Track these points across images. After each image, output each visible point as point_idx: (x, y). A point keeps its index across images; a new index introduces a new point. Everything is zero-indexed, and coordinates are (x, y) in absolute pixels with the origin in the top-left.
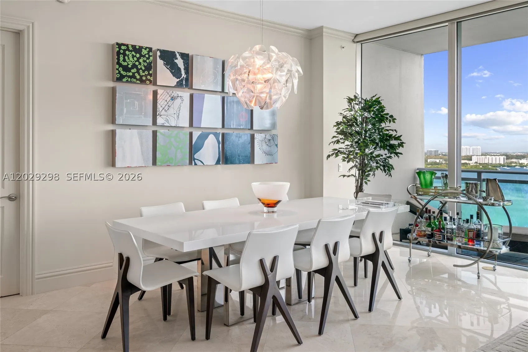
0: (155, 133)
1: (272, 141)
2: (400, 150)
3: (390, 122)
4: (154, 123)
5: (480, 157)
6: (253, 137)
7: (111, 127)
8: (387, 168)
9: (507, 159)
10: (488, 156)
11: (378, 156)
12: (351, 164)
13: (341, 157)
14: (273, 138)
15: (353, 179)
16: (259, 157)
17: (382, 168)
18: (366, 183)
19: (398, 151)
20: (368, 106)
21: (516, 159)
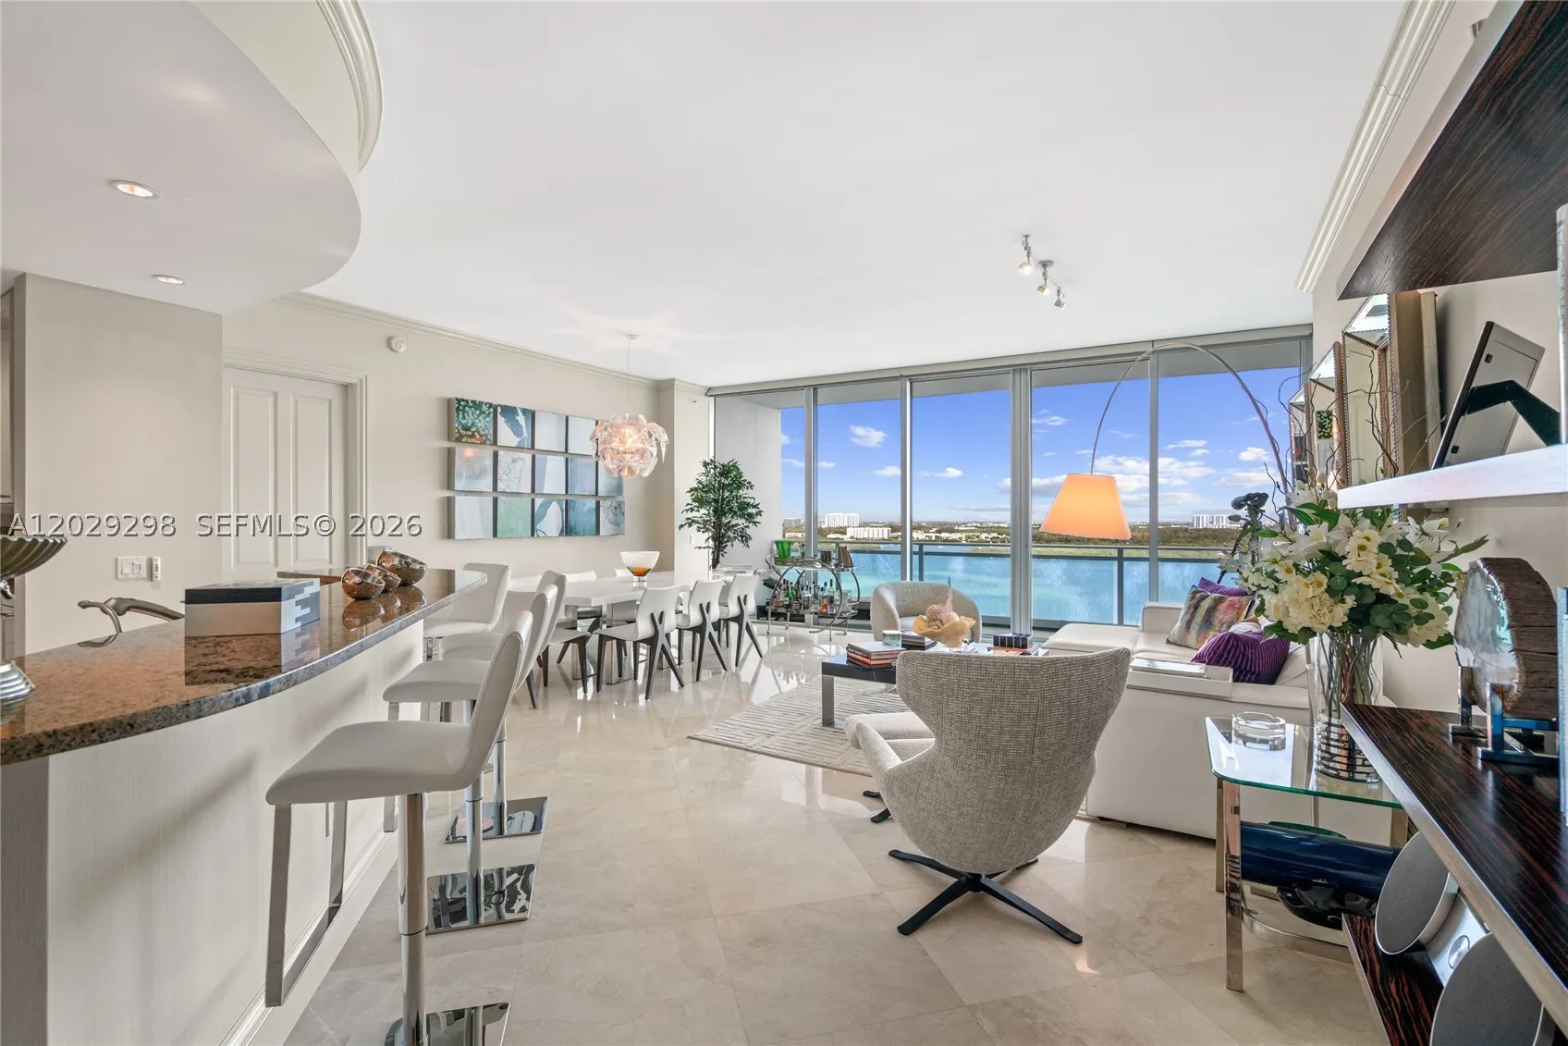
0: (495, 501)
1: (619, 509)
2: (758, 519)
3: (748, 489)
4: (495, 488)
5: (859, 529)
6: (598, 504)
7: (447, 494)
8: (745, 539)
9: (892, 531)
10: (868, 528)
11: (736, 525)
12: (707, 535)
13: (695, 526)
14: (619, 505)
15: (709, 552)
16: (605, 528)
17: (739, 538)
18: (723, 555)
19: (756, 520)
20: (728, 470)
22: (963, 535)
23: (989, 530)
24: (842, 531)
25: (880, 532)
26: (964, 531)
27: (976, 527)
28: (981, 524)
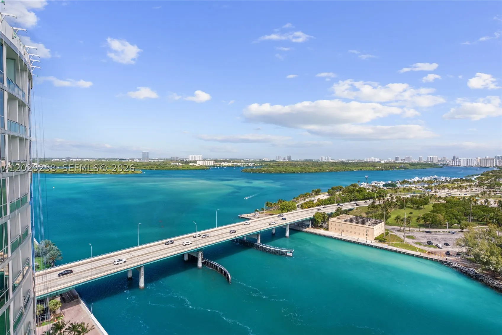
10: (205, 161)
22: (242, 164)
23: (252, 162)
24: (195, 162)
25: (210, 163)
26: (242, 162)
27: (247, 161)
28: (249, 159)
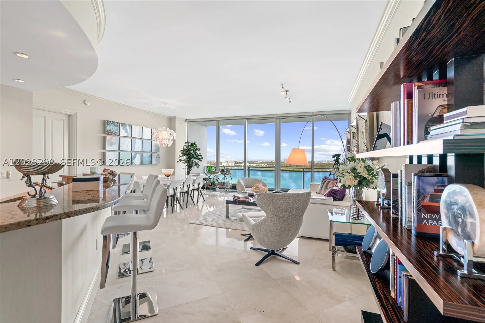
0: (119, 153)
2: (202, 160)
3: (198, 150)
4: (119, 149)
6: (152, 154)
7: (103, 151)
8: (198, 166)
9: (236, 164)
11: (195, 161)
12: (186, 164)
13: (182, 162)
14: (158, 155)
15: (187, 169)
16: (154, 162)
17: (196, 165)
18: (191, 171)
20: (192, 145)
21: (239, 163)
